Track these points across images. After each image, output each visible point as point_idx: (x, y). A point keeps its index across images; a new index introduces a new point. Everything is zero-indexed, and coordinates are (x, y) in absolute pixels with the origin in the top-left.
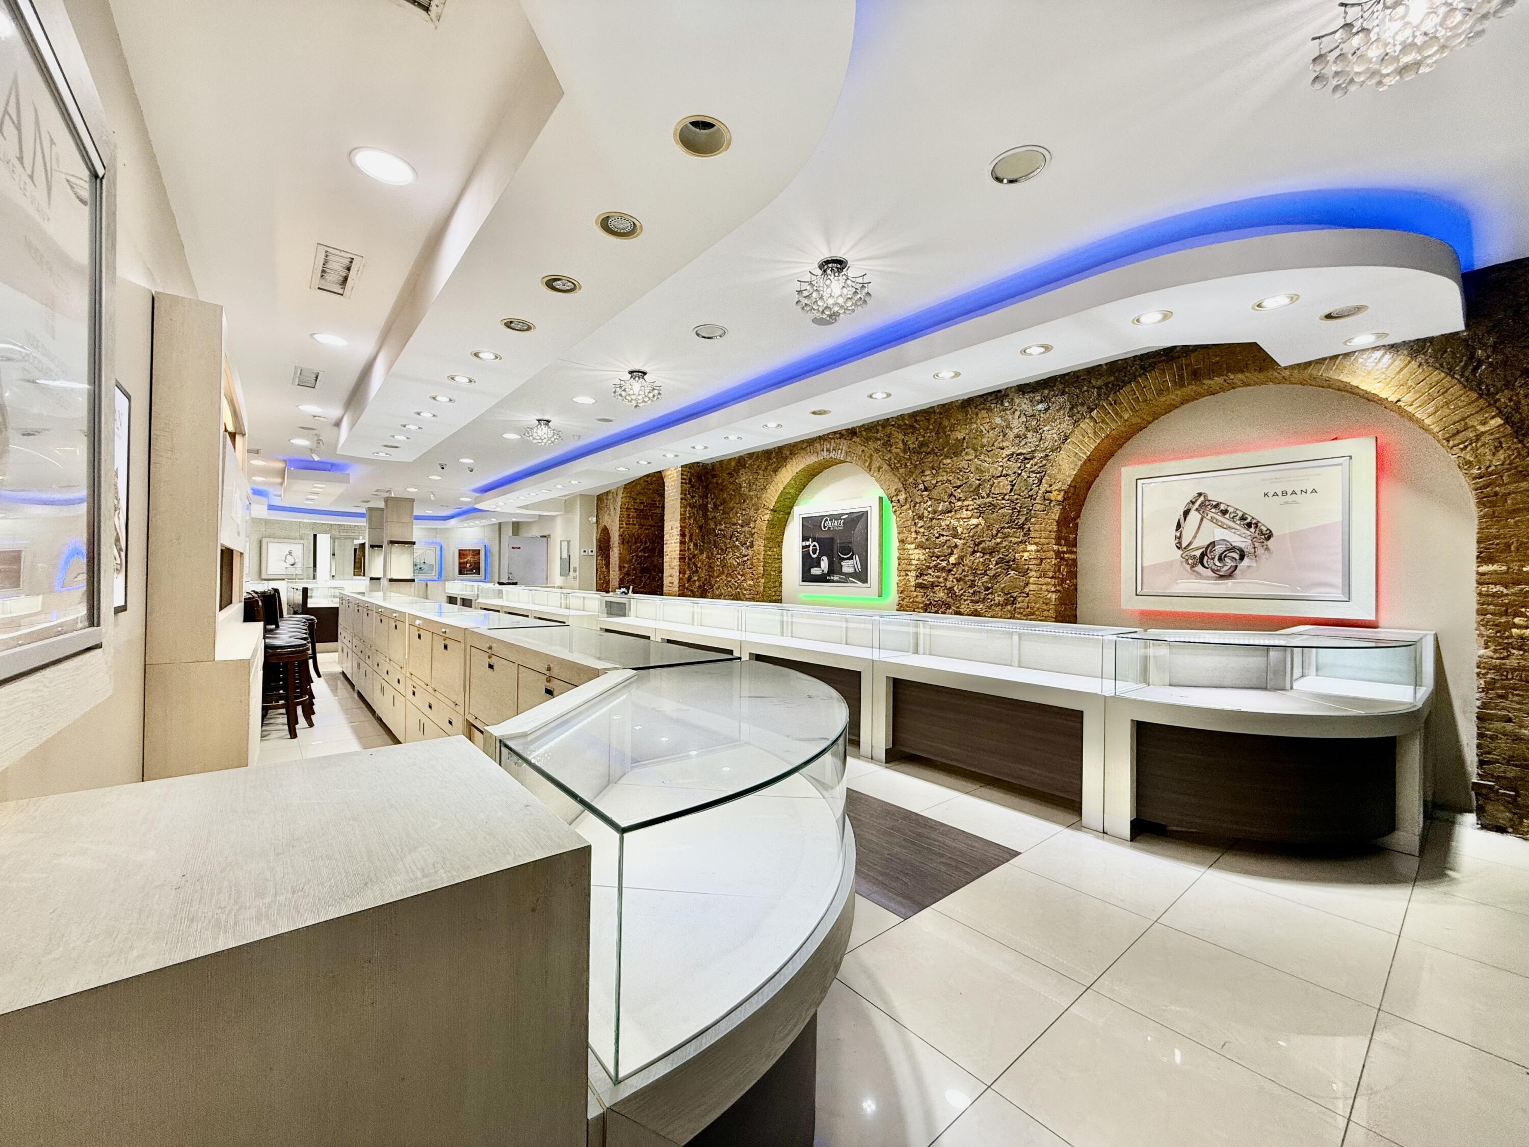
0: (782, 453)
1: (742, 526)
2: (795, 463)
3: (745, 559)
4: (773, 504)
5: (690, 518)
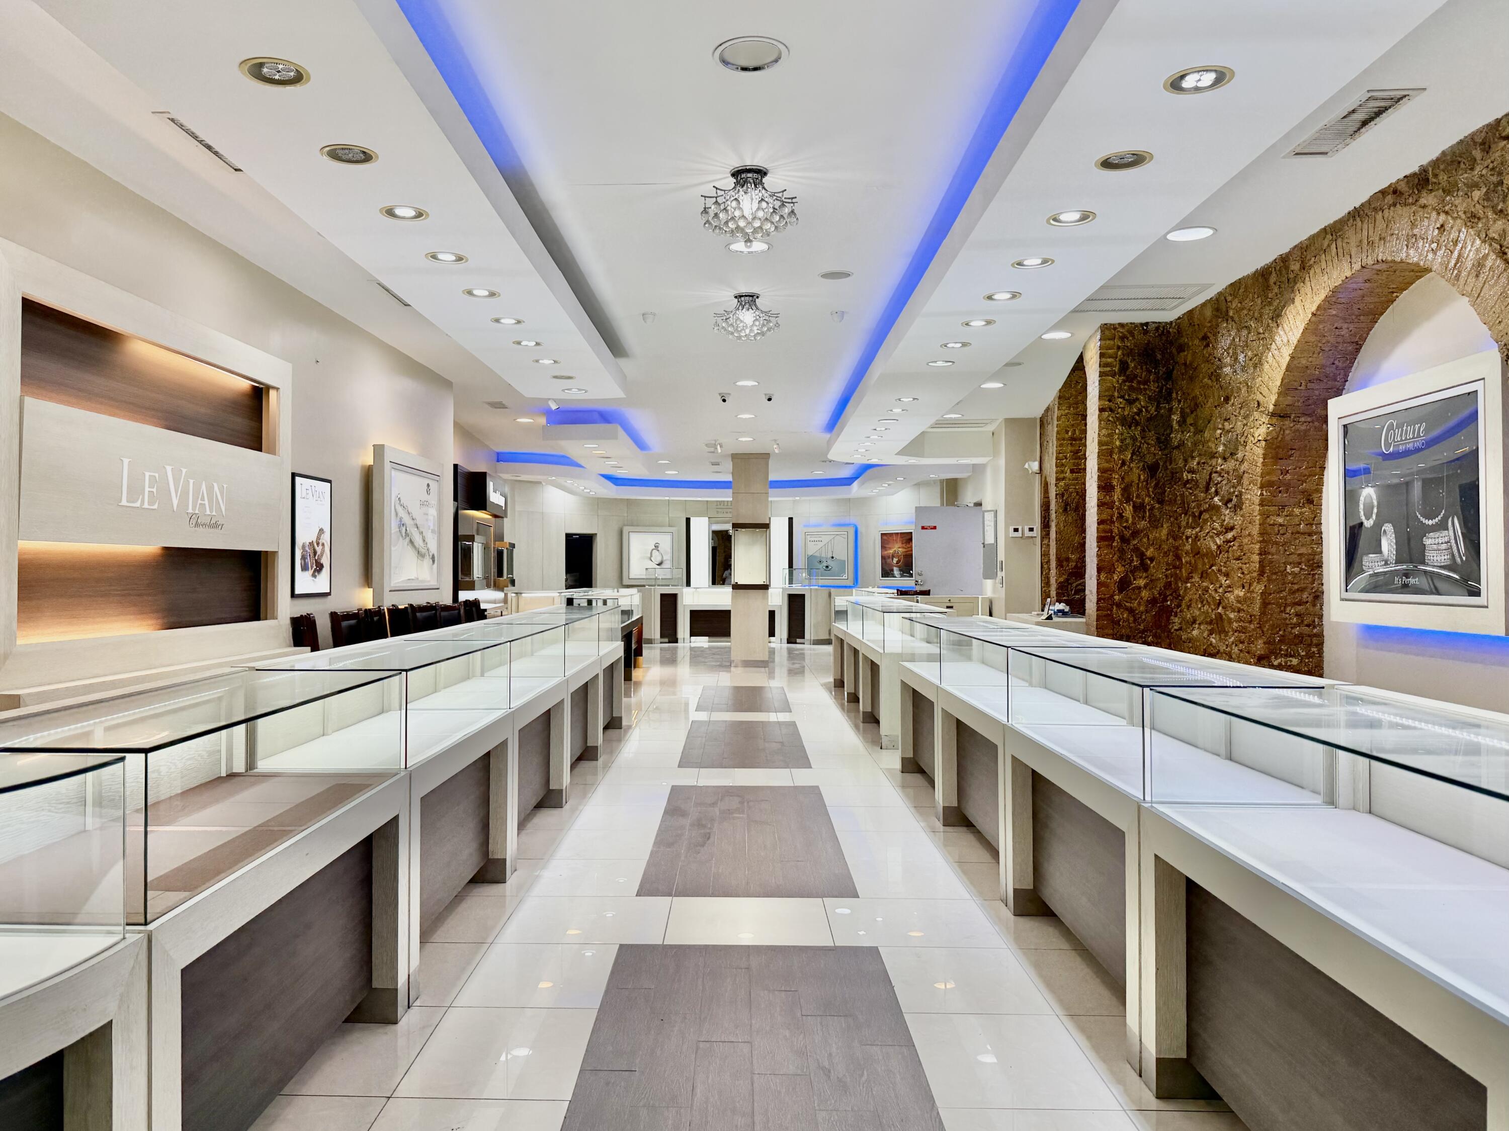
0: (1287, 268)
1: (1225, 459)
2: (1308, 290)
3: (1230, 535)
4: (1273, 398)
5: (1121, 450)
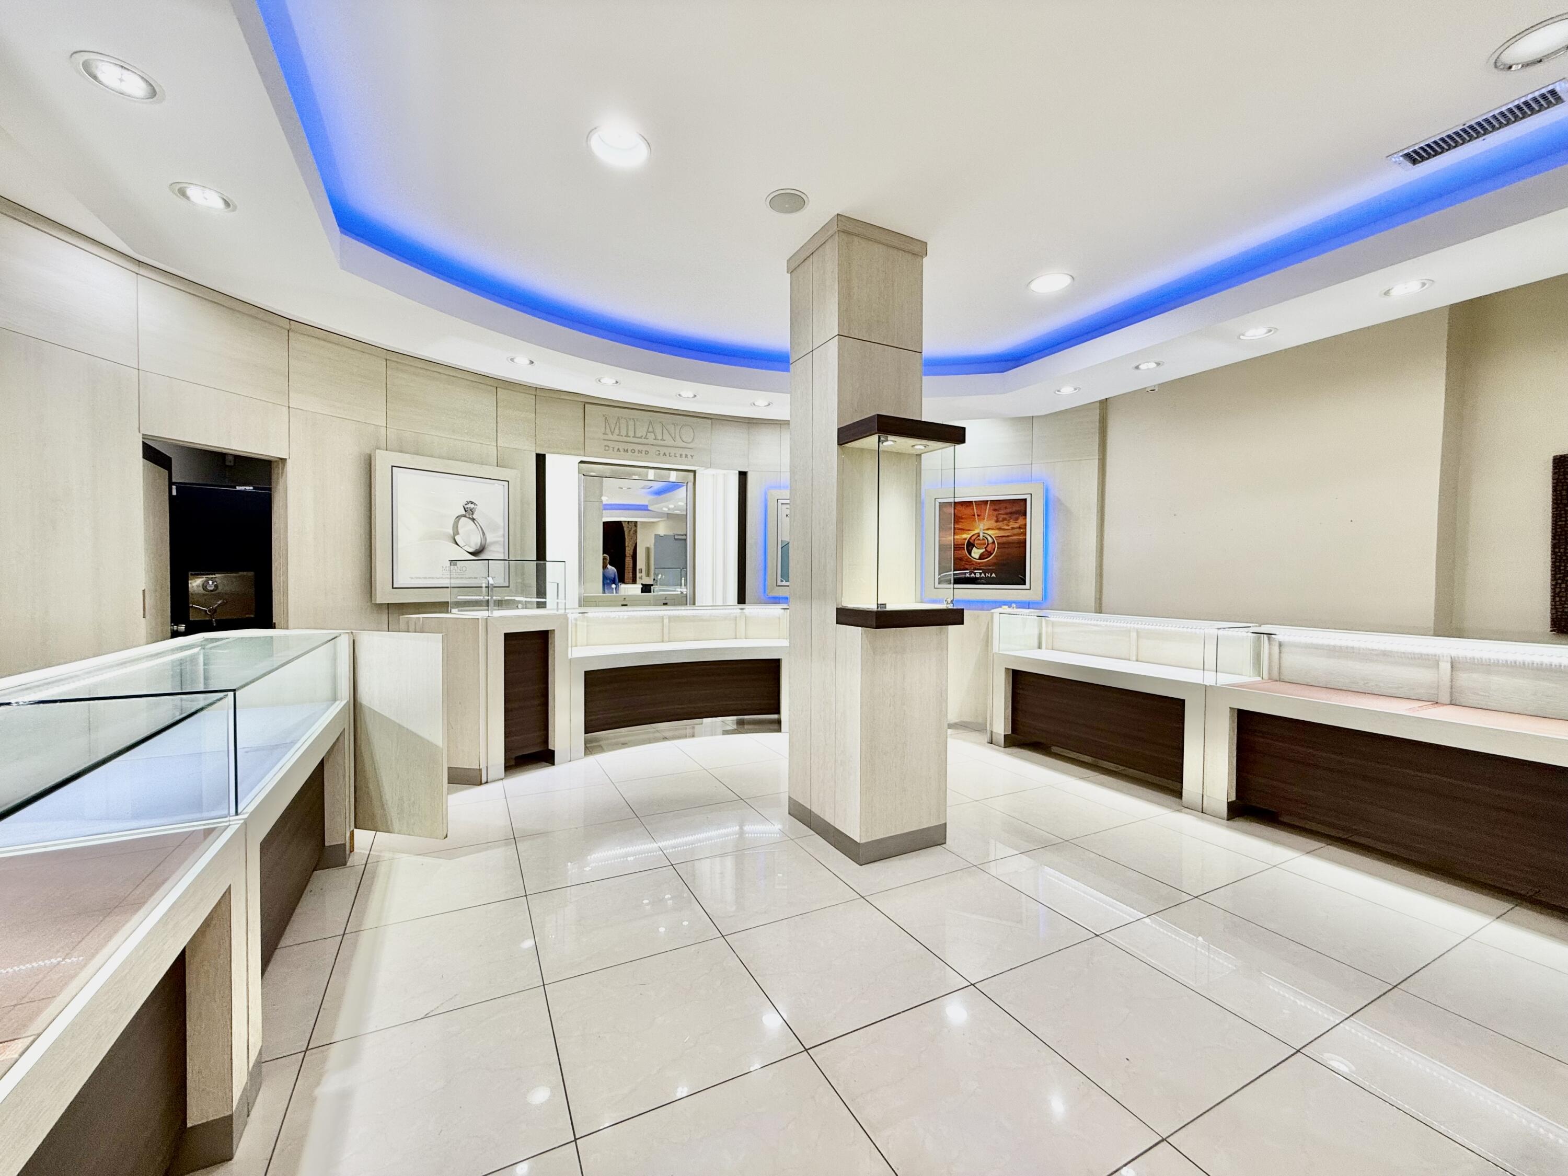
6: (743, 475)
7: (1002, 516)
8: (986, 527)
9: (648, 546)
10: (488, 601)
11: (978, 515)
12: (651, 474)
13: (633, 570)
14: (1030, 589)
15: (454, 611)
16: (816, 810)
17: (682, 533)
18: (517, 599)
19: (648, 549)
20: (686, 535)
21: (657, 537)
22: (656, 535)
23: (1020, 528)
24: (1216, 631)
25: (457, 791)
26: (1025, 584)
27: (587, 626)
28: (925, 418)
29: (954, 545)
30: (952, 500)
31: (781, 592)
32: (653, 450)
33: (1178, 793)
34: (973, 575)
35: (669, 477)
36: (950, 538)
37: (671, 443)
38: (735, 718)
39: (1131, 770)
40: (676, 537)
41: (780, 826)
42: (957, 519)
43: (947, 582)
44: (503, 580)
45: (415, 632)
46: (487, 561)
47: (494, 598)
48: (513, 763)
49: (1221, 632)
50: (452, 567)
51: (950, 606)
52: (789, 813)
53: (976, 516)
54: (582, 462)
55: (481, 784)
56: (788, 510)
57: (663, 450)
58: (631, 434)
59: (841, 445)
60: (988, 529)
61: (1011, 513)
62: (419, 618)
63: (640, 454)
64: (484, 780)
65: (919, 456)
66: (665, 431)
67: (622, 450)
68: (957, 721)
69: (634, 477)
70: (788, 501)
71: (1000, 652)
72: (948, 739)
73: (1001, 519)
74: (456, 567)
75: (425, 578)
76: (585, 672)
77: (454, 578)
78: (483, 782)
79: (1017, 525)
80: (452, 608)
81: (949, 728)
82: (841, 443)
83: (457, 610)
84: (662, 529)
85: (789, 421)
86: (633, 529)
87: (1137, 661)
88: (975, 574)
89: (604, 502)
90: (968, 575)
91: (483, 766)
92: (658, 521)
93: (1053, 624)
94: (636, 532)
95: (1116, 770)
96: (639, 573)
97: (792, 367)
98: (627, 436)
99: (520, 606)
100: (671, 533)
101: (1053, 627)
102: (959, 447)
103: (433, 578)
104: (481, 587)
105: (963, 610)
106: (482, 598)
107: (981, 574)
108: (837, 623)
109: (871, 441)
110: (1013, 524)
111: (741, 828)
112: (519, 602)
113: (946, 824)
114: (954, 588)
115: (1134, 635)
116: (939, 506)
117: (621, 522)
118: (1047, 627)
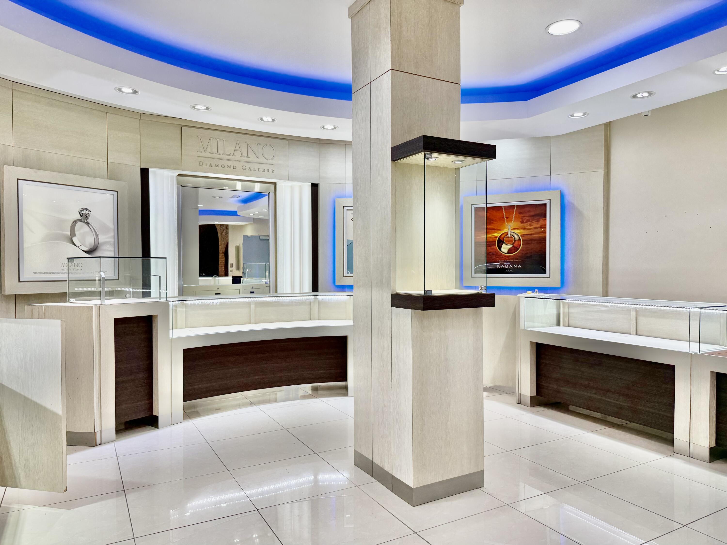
6: (315, 187)
7: (527, 218)
8: (513, 228)
9: (238, 245)
10: (101, 292)
11: (507, 218)
12: (239, 186)
13: (225, 265)
14: (549, 278)
15: (72, 300)
16: (377, 460)
17: (266, 235)
18: (126, 290)
19: (238, 248)
20: (269, 236)
21: (246, 238)
22: (244, 236)
23: (541, 227)
24: (699, 310)
25: (76, 451)
26: (545, 273)
27: (186, 311)
28: (462, 139)
29: (486, 241)
30: (484, 206)
31: (348, 282)
32: (239, 166)
33: (670, 442)
34: (503, 266)
35: (254, 188)
36: (483, 237)
37: (256, 160)
38: (311, 385)
39: (633, 424)
40: (261, 238)
41: (347, 475)
42: (489, 221)
43: (481, 272)
44: (114, 275)
45: (38, 319)
46: (99, 259)
47: (106, 289)
48: (123, 427)
49: (702, 311)
50: (70, 263)
51: (484, 292)
52: (354, 464)
53: (505, 219)
54: (179, 175)
55: (96, 445)
56: (352, 215)
57: (248, 166)
58: (221, 152)
59: (394, 161)
60: (514, 229)
61: (534, 216)
62: (42, 307)
63: (229, 169)
64: (98, 442)
65: (458, 169)
66: (250, 150)
67: (213, 165)
68: (492, 385)
69: (225, 188)
70: (351, 208)
71: (526, 329)
72: (484, 400)
73: (525, 221)
74: (73, 263)
75: (47, 273)
76: (183, 349)
77: (72, 273)
78: (98, 444)
79: (538, 225)
80: (71, 297)
81: (484, 391)
82: (395, 159)
83: (74, 299)
84: (250, 231)
85: (352, 141)
86: (225, 231)
87: (637, 335)
88: (504, 266)
89: (200, 209)
90: (498, 266)
91: (97, 430)
92: (246, 225)
93: (569, 305)
94: (227, 233)
95: (621, 424)
96: (231, 267)
97: (353, 96)
98: (217, 153)
99: (128, 296)
100: (257, 235)
101: (569, 308)
102: (491, 162)
103: (54, 273)
104: (95, 280)
105: (494, 294)
106: (95, 289)
107: (509, 265)
108: (392, 306)
109: (419, 158)
110: (535, 225)
111: (315, 478)
112: (127, 292)
113: (483, 470)
114: (486, 277)
115: (634, 314)
116: (475, 210)
117: (214, 225)
118: (564, 307)
